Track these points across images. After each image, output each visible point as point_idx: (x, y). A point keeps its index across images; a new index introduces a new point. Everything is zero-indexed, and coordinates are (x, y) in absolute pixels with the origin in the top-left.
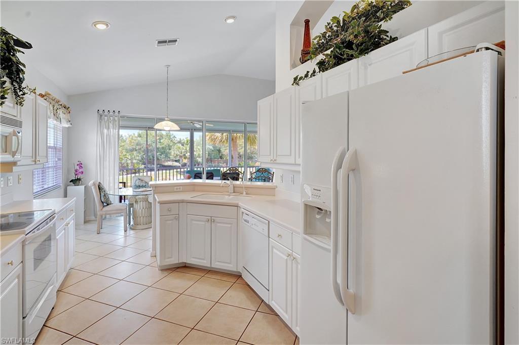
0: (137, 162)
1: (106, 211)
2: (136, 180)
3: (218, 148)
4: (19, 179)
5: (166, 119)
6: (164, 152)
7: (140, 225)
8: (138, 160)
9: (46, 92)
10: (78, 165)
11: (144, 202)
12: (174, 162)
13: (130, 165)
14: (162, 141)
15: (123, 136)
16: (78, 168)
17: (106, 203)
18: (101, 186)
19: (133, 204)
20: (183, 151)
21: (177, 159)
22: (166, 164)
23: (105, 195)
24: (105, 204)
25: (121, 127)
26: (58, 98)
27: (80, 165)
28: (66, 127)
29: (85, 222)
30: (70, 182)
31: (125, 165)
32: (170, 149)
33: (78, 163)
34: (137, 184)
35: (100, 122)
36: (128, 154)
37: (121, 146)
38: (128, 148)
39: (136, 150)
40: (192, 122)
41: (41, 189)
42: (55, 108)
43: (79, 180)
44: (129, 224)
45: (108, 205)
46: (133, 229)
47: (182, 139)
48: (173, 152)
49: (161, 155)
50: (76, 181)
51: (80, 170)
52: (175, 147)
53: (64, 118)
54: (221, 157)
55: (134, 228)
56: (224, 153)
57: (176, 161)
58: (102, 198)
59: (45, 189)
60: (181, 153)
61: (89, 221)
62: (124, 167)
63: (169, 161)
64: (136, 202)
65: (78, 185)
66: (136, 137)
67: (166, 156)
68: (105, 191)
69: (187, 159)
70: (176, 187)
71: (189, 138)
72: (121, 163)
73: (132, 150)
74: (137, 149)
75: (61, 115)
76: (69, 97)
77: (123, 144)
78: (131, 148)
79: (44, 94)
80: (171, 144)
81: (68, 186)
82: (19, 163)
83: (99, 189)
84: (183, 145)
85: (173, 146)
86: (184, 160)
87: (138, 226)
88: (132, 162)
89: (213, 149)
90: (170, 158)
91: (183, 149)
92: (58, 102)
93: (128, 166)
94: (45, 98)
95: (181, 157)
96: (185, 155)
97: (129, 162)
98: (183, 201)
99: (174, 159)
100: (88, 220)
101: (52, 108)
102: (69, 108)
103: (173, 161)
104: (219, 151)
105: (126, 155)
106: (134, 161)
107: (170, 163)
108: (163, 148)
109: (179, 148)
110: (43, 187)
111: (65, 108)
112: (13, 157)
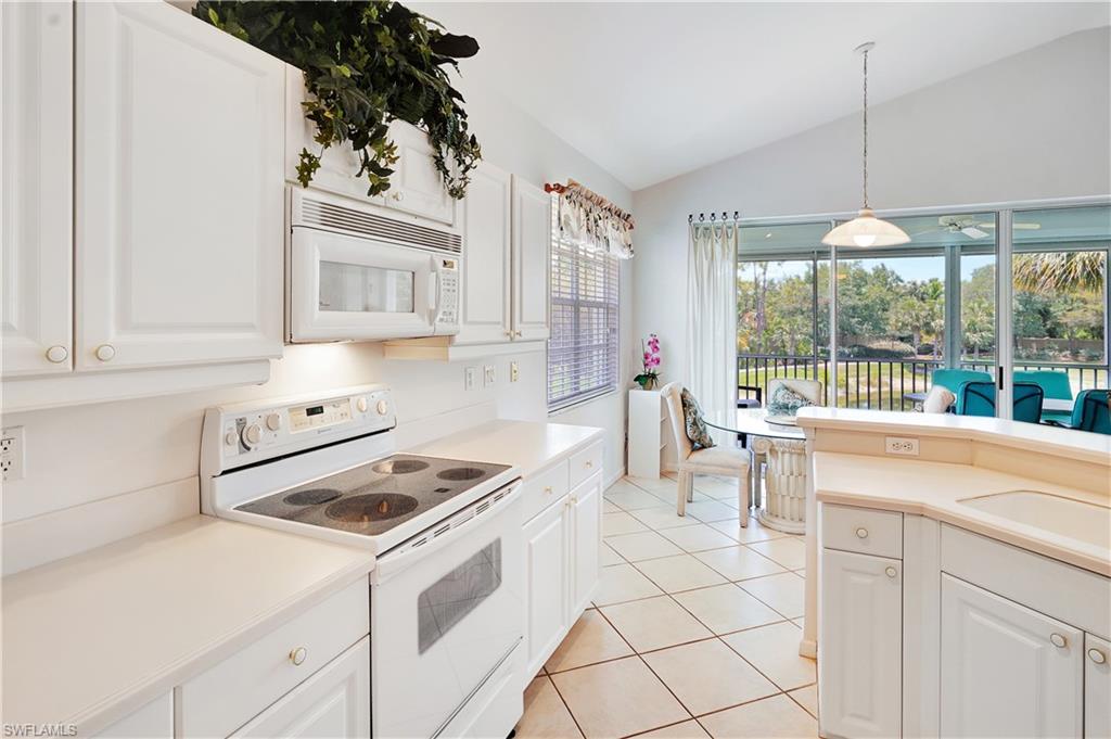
0: (804, 340)
1: (698, 463)
2: (778, 390)
3: (1040, 306)
4: (512, 372)
5: (861, 212)
6: (871, 316)
7: (784, 518)
8: (806, 335)
9: (570, 180)
10: (649, 343)
11: (795, 457)
12: (898, 342)
13: (788, 345)
14: (864, 290)
15: (776, 282)
16: (649, 349)
17: (698, 443)
18: (688, 397)
19: (764, 455)
20: (923, 313)
21: (906, 333)
22: (875, 345)
23: (695, 423)
24: (696, 444)
25: (741, 255)
26: (601, 195)
27: (654, 344)
28: (624, 260)
29: (663, 475)
30: (636, 380)
31: (779, 344)
32: (885, 310)
33: (651, 339)
34: (781, 401)
35: (695, 244)
36: (784, 321)
37: (771, 304)
38: (785, 307)
39: (803, 313)
40: (957, 219)
41: (574, 392)
42: (591, 216)
43: (653, 376)
44: (758, 507)
45: (703, 447)
46: (765, 526)
47: (919, 283)
48: (894, 319)
49: (861, 323)
50: (646, 380)
51: (655, 356)
52: (900, 305)
53: (616, 240)
54: (1052, 333)
55: (766, 523)
56: (1064, 320)
57: (902, 339)
58: (689, 428)
59: (581, 393)
60: (918, 320)
61: (670, 472)
62: (776, 349)
63: (884, 338)
64: (772, 451)
65: (650, 389)
66: (802, 283)
67: (876, 326)
68: (695, 413)
69: (934, 336)
70: (890, 441)
71: (942, 278)
72: (770, 340)
73: (792, 313)
74: (804, 309)
75: (611, 233)
76: (637, 195)
77: (774, 300)
78: (791, 307)
79: (564, 184)
80: (888, 298)
81: (632, 388)
82: (458, 339)
83: (684, 405)
84: (923, 299)
85: (893, 303)
86: (925, 337)
87: (776, 520)
88: (793, 339)
89: (1021, 308)
90: (885, 331)
91: (924, 309)
92: (600, 203)
93: (784, 347)
94: (567, 193)
95: (917, 329)
96: (927, 324)
97: (787, 337)
98: (920, 513)
99: (898, 334)
100: (670, 470)
101: (583, 217)
102: (629, 215)
103: (893, 338)
104: (1045, 314)
105: (780, 323)
106: (798, 337)
107: (885, 344)
108: (867, 307)
109: (912, 306)
110: (575, 389)
111: (619, 216)
112: (431, 322)
